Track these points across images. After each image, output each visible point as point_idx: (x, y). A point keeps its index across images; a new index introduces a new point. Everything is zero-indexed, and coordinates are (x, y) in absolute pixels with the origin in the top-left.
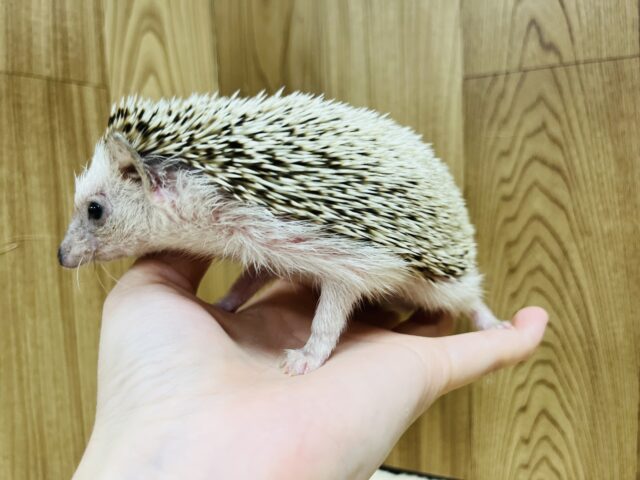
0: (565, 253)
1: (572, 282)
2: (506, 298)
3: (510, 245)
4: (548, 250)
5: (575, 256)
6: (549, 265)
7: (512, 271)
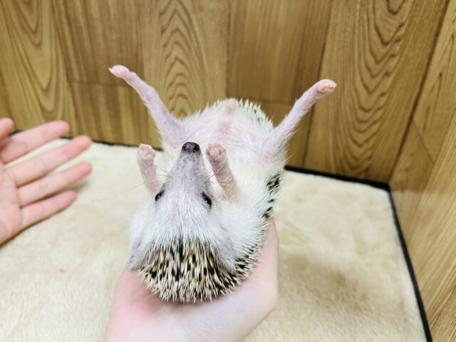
0: (190, 21)
1: (194, 40)
2: (161, 46)
3: (161, 14)
4: (182, 19)
5: (195, 23)
6: (183, 29)
7: (163, 31)
